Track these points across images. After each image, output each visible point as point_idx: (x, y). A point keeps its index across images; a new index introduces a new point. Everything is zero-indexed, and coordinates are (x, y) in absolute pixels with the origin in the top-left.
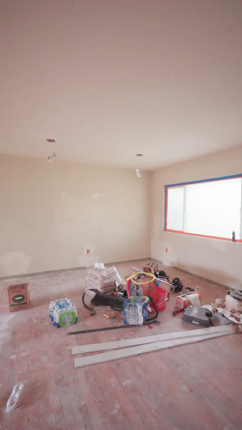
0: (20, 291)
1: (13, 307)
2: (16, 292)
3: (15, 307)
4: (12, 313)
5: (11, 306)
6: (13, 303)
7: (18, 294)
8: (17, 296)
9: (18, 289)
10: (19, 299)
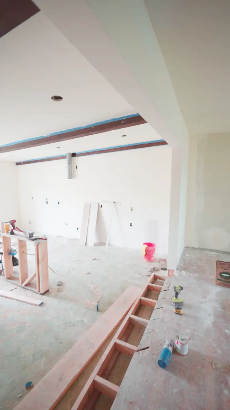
0: (228, 269)
1: (219, 282)
2: (223, 268)
3: (221, 282)
4: (218, 286)
5: (218, 279)
6: (220, 278)
7: (225, 271)
8: (224, 273)
9: (226, 266)
10: (225, 276)
